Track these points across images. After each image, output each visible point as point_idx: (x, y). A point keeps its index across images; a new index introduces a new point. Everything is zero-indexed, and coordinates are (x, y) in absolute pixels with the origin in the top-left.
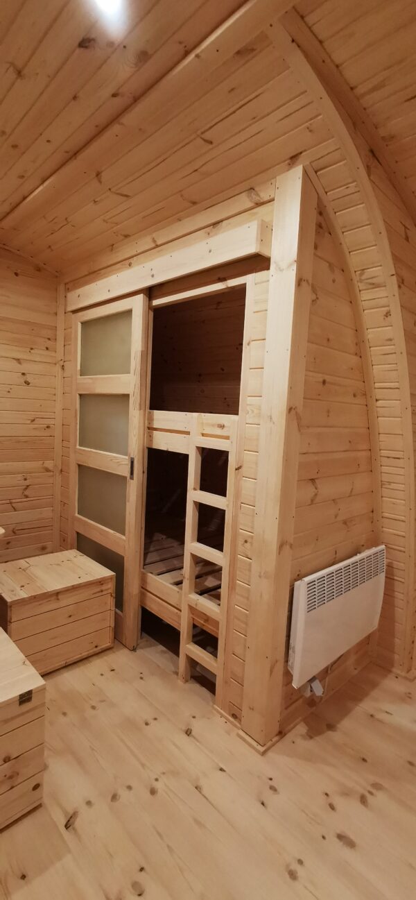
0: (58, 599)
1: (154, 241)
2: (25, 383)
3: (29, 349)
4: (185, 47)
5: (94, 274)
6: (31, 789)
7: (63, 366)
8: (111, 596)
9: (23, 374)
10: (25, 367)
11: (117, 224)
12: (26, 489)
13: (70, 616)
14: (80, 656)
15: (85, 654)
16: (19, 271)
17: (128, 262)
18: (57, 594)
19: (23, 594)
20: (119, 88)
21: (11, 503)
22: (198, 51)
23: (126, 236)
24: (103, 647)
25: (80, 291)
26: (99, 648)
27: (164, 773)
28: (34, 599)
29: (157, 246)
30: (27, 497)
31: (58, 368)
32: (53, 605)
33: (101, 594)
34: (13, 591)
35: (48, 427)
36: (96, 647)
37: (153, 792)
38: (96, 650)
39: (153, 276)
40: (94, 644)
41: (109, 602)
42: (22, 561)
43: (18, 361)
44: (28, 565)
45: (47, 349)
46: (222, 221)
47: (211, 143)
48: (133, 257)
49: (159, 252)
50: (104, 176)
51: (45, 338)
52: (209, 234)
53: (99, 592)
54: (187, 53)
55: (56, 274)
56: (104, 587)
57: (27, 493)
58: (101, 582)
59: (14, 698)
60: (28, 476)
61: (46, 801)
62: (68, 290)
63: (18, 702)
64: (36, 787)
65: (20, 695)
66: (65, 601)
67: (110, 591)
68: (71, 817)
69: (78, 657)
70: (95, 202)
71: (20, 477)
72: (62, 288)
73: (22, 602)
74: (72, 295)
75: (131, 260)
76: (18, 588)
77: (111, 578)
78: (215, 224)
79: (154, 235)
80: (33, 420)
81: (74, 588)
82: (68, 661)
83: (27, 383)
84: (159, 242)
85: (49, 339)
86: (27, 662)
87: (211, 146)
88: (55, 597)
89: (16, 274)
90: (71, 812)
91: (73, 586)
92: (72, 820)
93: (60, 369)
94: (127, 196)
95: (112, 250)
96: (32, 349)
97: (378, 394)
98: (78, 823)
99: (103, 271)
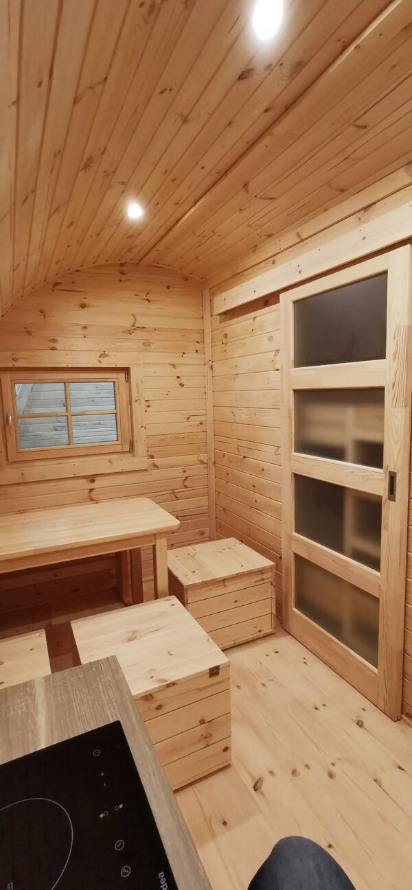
0: (225, 586)
1: (299, 236)
2: (180, 384)
3: (182, 354)
4: (344, 42)
5: (237, 277)
6: (222, 750)
7: (212, 366)
8: (272, 584)
9: (178, 377)
10: (180, 371)
11: (261, 226)
12: (185, 480)
13: (236, 602)
14: (245, 638)
15: (250, 637)
16: (170, 284)
17: (272, 260)
18: (224, 581)
19: (196, 580)
20: (273, 102)
21: (174, 493)
22: (357, 42)
23: (269, 236)
24: (267, 631)
25: (224, 295)
26: (262, 633)
27: (340, 759)
28: (205, 584)
29: (302, 240)
30: (186, 487)
31: (207, 368)
32: (220, 590)
33: (262, 582)
34: (186, 576)
35: (201, 423)
36: (260, 631)
37: (331, 775)
38: (259, 634)
39: (300, 272)
40: (259, 629)
41: (270, 591)
42: (189, 547)
43: (173, 365)
44: (195, 552)
45: (197, 351)
46: (374, 203)
47: (365, 127)
48: (276, 255)
49: (303, 246)
50: (252, 186)
51: (194, 342)
52: (360, 219)
53: (260, 580)
54: (345, 48)
55: (202, 281)
56: (265, 576)
57: (186, 483)
58: (261, 571)
59: (205, 671)
60: (186, 468)
61: (234, 762)
62: (213, 294)
63: (208, 675)
64: (226, 749)
65: (210, 669)
66: (231, 587)
67: (270, 580)
68: (258, 781)
69: (244, 639)
70: (241, 210)
71: (180, 469)
72: (207, 292)
73: (195, 587)
74: (218, 300)
75: (274, 258)
76: (191, 574)
77: (271, 568)
78: (366, 208)
79: (298, 230)
80: (189, 418)
81: (238, 576)
82: (236, 642)
83: (182, 385)
84: (303, 237)
85: (198, 342)
86: (211, 640)
87: (364, 131)
88: (222, 584)
89: (168, 287)
90: (257, 778)
91: (237, 574)
92: (259, 784)
93: (209, 369)
94: (272, 198)
95: (254, 251)
96: (184, 353)
98: (264, 788)
99: (245, 273)
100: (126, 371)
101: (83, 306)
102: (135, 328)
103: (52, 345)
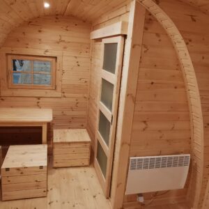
2: (78, 65)
3: (80, 53)
9: (77, 62)
12: (77, 104)
13: (74, 151)
18: (69, 143)
19: (59, 141)
21: (72, 108)
26: (84, 165)
27: (80, 203)
28: (62, 143)
31: (90, 60)
32: (68, 146)
33: (85, 147)
34: (57, 139)
37: (74, 206)
40: (82, 163)
41: (88, 150)
45: (87, 52)
60: (78, 99)
63: (39, 168)
66: (72, 146)
67: (88, 146)
68: (51, 202)
71: (75, 99)
73: (57, 143)
77: (90, 142)
80: (81, 79)
85: (87, 48)
89: (76, 25)
97: (189, 87)
100: (56, 58)
101: (40, 31)
102: (61, 41)
103: (27, 46)
